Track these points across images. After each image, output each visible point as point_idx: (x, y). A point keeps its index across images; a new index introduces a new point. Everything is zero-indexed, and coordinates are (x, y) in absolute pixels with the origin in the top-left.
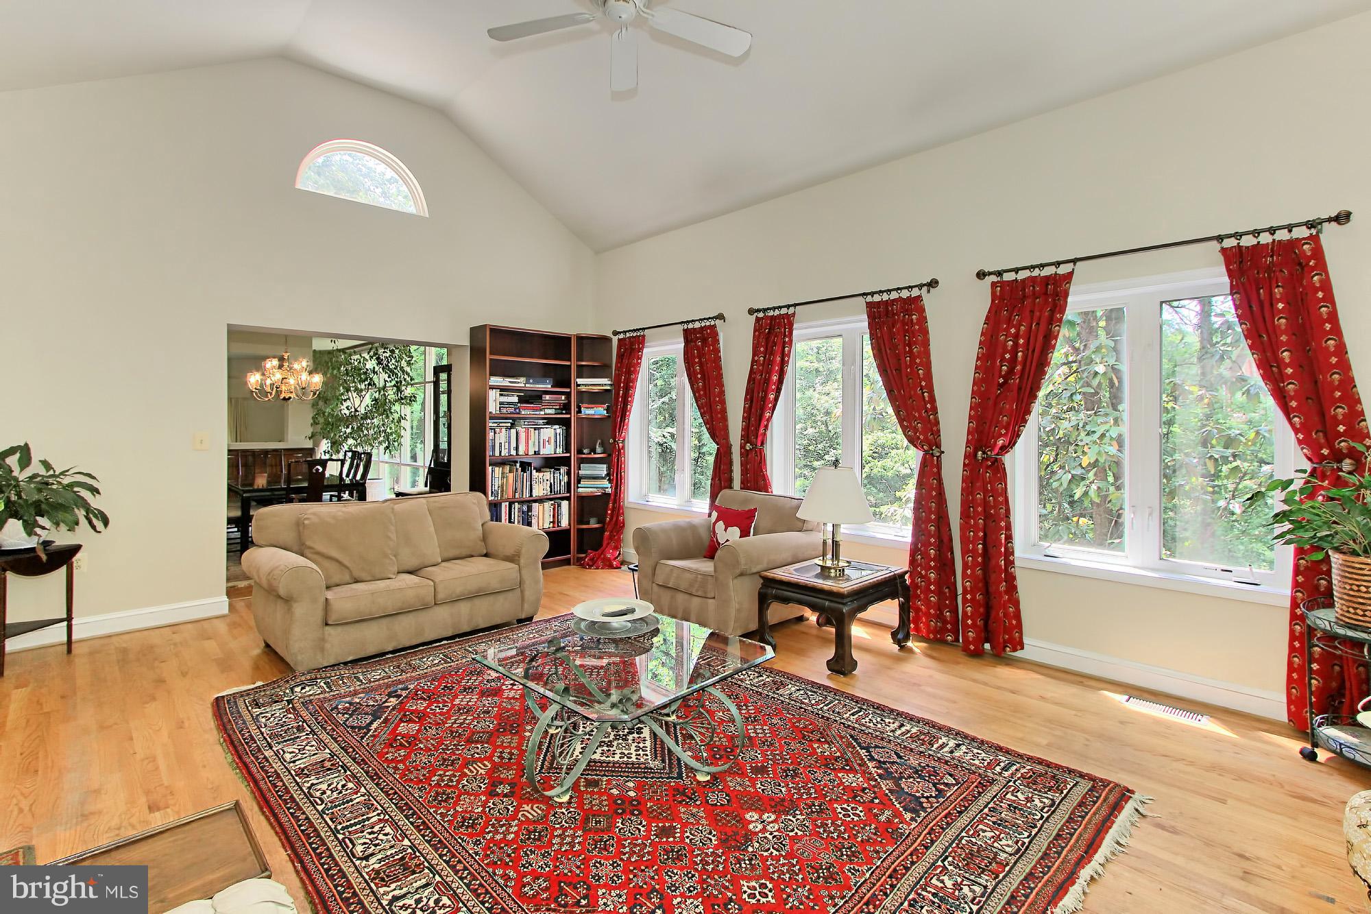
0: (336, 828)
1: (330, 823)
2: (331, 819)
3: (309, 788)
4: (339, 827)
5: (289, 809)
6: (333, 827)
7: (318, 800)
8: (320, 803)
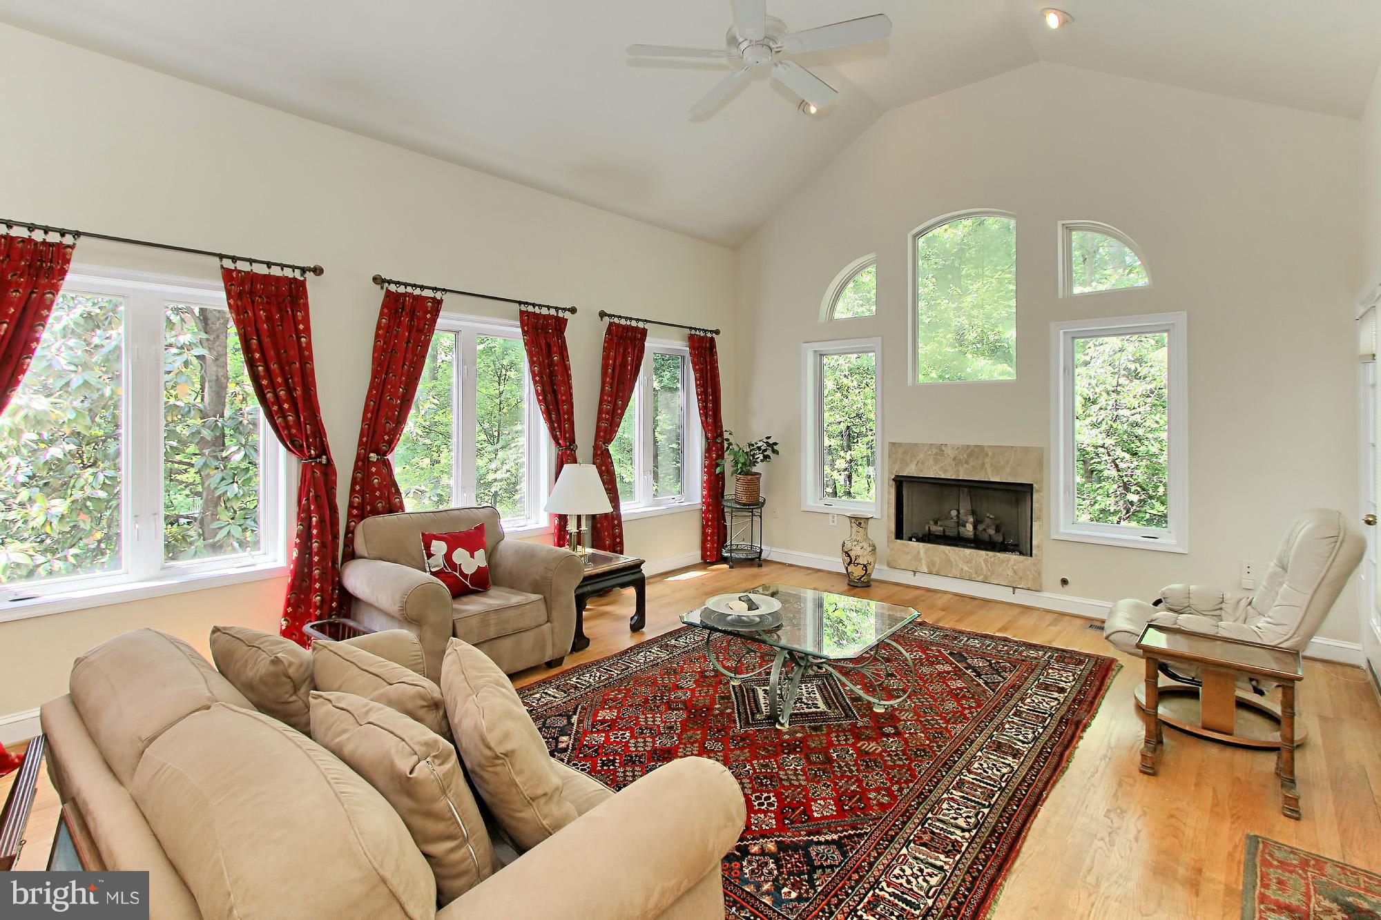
0: (999, 790)
1: (997, 796)
2: (992, 798)
3: (969, 831)
4: (996, 789)
5: (1004, 829)
6: (999, 792)
7: (979, 817)
8: (981, 814)
